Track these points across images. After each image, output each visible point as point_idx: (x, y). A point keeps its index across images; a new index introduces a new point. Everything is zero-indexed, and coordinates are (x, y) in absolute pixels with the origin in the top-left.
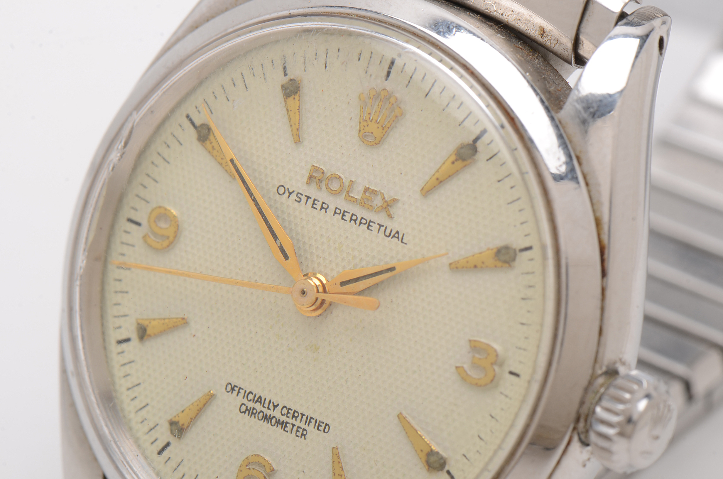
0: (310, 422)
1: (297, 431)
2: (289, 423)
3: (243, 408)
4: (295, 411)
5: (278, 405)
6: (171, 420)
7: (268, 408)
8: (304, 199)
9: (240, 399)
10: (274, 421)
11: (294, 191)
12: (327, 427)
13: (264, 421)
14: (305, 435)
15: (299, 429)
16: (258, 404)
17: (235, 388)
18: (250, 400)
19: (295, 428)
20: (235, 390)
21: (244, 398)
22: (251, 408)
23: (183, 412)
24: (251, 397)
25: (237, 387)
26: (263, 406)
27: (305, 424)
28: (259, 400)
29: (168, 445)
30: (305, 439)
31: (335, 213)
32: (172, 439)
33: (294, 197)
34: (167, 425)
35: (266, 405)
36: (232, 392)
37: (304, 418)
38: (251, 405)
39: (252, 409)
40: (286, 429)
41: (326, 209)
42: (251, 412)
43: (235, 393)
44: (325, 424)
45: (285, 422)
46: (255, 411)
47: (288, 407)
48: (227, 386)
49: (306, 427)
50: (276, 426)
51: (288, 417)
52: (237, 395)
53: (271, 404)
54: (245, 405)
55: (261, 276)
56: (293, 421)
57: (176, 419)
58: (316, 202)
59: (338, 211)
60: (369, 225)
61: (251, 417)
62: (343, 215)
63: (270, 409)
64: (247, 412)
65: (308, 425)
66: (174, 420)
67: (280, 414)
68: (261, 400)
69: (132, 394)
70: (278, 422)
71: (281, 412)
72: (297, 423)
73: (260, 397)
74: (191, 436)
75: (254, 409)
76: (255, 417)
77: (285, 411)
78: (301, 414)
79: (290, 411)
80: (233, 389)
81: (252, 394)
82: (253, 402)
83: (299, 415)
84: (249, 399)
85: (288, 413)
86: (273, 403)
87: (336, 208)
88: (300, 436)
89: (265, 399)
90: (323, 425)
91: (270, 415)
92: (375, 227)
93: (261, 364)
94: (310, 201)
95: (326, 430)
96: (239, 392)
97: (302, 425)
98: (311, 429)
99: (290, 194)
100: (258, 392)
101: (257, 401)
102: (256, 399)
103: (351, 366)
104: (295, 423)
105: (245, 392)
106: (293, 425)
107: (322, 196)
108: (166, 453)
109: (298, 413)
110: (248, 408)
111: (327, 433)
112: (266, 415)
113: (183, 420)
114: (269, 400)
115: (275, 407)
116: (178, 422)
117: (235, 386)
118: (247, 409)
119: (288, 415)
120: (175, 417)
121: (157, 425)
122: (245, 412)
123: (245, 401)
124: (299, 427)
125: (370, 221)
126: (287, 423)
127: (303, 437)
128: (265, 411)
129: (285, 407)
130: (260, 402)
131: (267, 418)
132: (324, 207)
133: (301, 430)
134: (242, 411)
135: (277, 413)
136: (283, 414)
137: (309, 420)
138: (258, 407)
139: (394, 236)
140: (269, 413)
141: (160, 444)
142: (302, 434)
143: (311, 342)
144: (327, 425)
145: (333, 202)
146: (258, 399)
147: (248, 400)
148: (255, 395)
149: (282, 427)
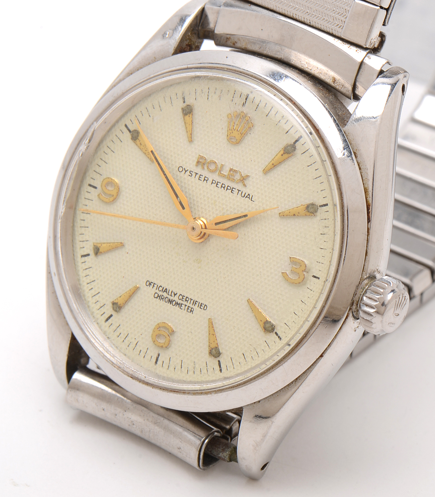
0: (196, 303)
2: (183, 304)
3: (156, 295)
4: (187, 297)
5: (177, 294)
6: (113, 302)
7: (171, 296)
8: (194, 174)
9: (154, 290)
10: (174, 302)
11: (188, 170)
12: (206, 307)
13: (168, 303)
14: (192, 311)
15: (189, 308)
16: (165, 293)
17: (152, 284)
18: (160, 291)
19: (187, 307)
20: (151, 285)
21: (156, 289)
22: (160, 295)
23: (120, 297)
24: (161, 289)
25: (152, 283)
26: (168, 294)
27: (193, 305)
28: (166, 291)
29: (111, 316)
30: (192, 313)
31: (212, 183)
32: (113, 313)
33: (188, 173)
34: (111, 305)
35: (170, 294)
36: (150, 286)
37: (192, 301)
38: (161, 293)
39: (161, 296)
40: (181, 308)
41: (207, 181)
43: (151, 286)
44: (204, 305)
45: (181, 303)
46: (163, 297)
47: (183, 295)
48: (147, 282)
49: (193, 306)
50: (175, 305)
51: (183, 301)
52: (153, 288)
53: (173, 293)
54: (157, 293)
55: (168, 219)
57: (116, 301)
58: (201, 176)
59: (214, 182)
60: (232, 190)
61: (161, 300)
62: (217, 184)
63: (172, 296)
64: (158, 298)
65: (195, 305)
66: (115, 302)
67: (178, 299)
68: (167, 291)
69: (90, 286)
70: (177, 304)
71: (179, 298)
72: (188, 304)
73: (166, 289)
74: (124, 311)
75: (162, 296)
76: (163, 301)
77: (181, 297)
78: (191, 299)
79: (184, 297)
80: (150, 284)
81: (162, 287)
82: (162, 292)
83: (189, 300)
84: (160, 290)
85: (183, 298)
86: (174, 293)
87: (213, 180)
88: (190, 311)
89: (169, 290)
90: (203, 306)
91: (172, 300)
92: (236, 191)
93: (167, 270)
94: (198, 176)
95: (205, 309)
96: (154, 286)
97: (191, 306)
98: (196, 307)
99: (186, 171)
100: (165, 286)
101: (164, 291)
102: (164, 290)
103: (220, 272)
104: (186, 304)
105: (158, 286)
106: (186, 305)
107: (205, 173)
108: (110, 320)
109: (188, 298)
110: (159, 295)
111: (206, 310)
112: (170, 299)
113: (120, 302)
114: (171, 291)
115: (175, 295)
116: (118, 303)
117: (151, 282)
118: (158, 296)
119: (183, 300)
120: (116, 300)
121: (105, 304)
122: (157, 298)
123: (157, 291)
124: (189, 307)
125: (233, 188)
126: (182, 304)
127: (191, 312)
128: (169, 297)
129: (181, 295)
130: (166, 292)
131: (170, 302)
132: (206, 179)
133: (190, 309)
134: (155, 297)
135: (176, 298)
136: (180, 299)
137: (195, 303)
138: (165, 294)
139: (247, 197)
140: (171, 298)
141: (106, 316)
142: (191, 311)
143: (197, 257)
144: (205, 305)
145: (211, 177)
146: (165, 290)
147: (159, 291)
148: (163, 288)
149: (179, 307)
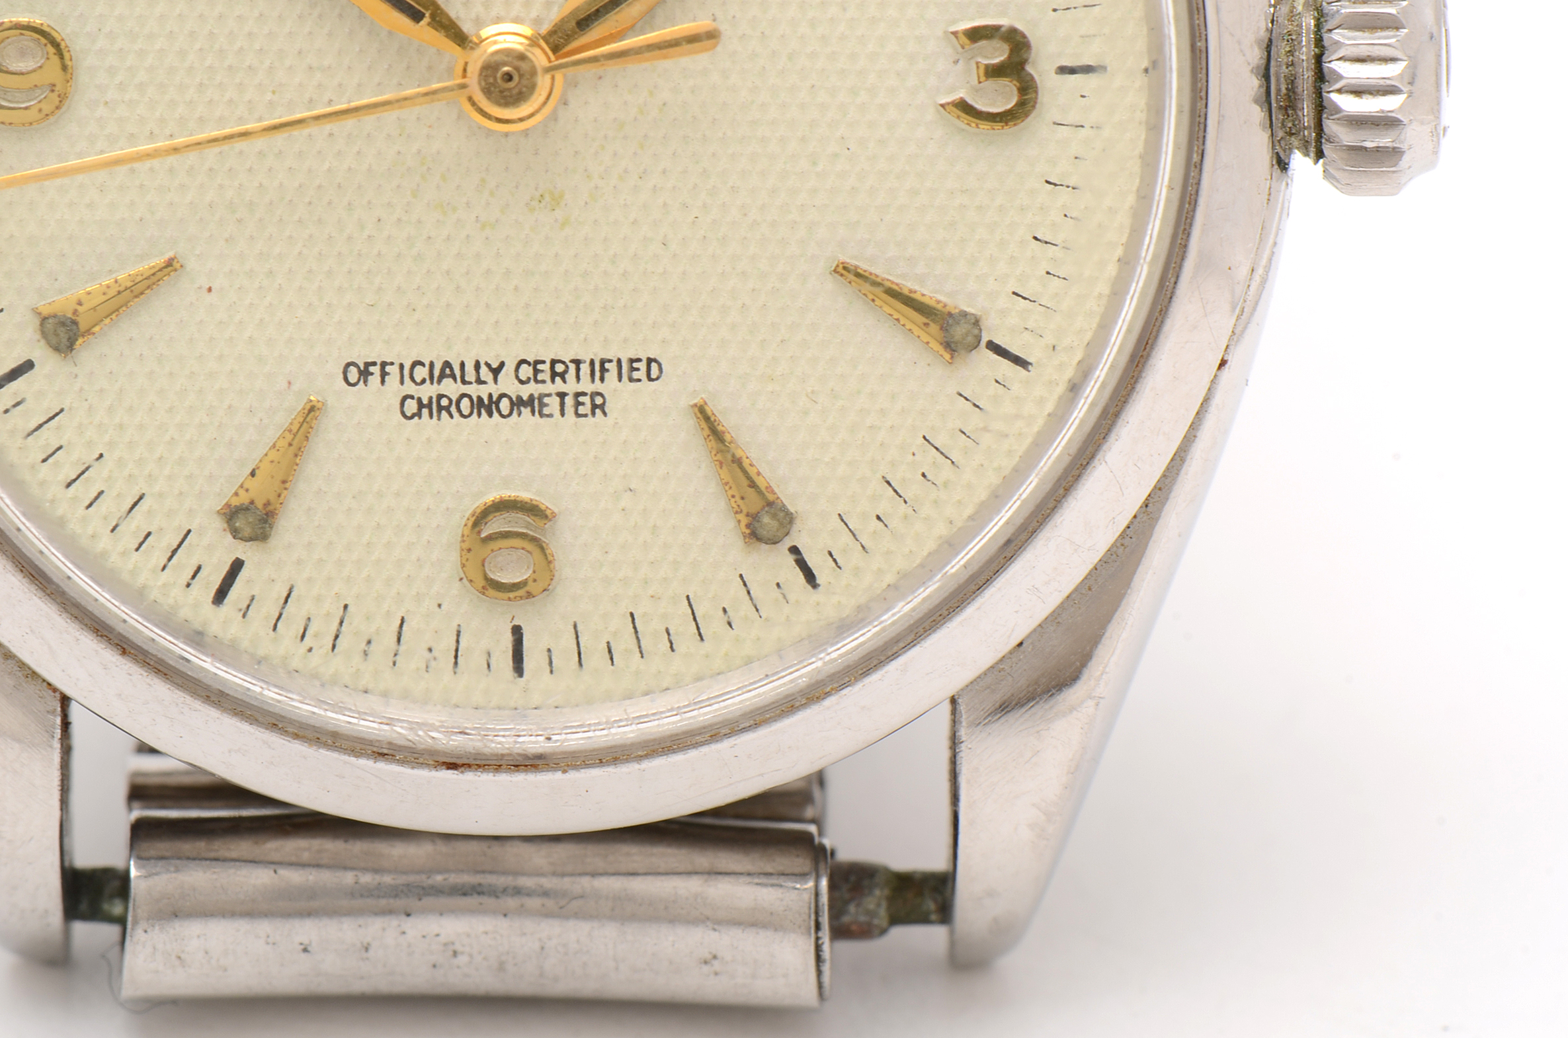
0: (603, 370)
1: (578, 404)
2: (549, 395)
3: (411, 406)
4: (553, 362)
5: (502, 364)
6: (228, 505)
7: (480, 381)
9: (394, 388)
10: (505, 405)
12: (654, 365)
13: (479, 415)
14: (602, 407)
15: (581, 399)
16: (447, 381)
17: (372, 369)
18: (423, 381)
19: (569, 401)
20: (372, 374)
21: (402, 382)
22: (431, 398)
23: (253, 474)
24: (421, 373)
25: (374, 364)
26: (464, 382)
27: (593, 381)
28: (448, 371)
29: (237, 567)
30: (605, 414)
32: (241, 550)
34: (219, 524)
35: (470, 375)
36: (365, 382)
37: (584, 368)
38: (427, 392)
39: (434, 400)
40: (546, 411)
42: (437, 407)
43: (375, 380)
44: (644, 362)
45: (536, 395)
46: (444, 402)
47: (531, 360)
48: (345, 373)
49: (598, 386)
50: (515, 412)
51: (543, 382)
52: (383, 382)
53: (484, 370)
54: (412, 397)
55: (340, 85)
56: (559, 385)
57: (244, 498)
61: (439, 419)
63: (484, 383)
64: (425, 411)
65: (602, 379)
66: (235, 502)
67: (516, 382)
68: (452, 369)
69: (83, 491)
70: (518, 403)
71: (517, 377)
72: (571, 386)
73: (447, 364)
74: (286, 528)
75: (440, 397)
76: (451, 416)
77: (527, 370)
78: (572, 361)
79: (540, 367)
80: (365, 373)
81: (423, 364)
82: (432, 383)
83: (567, 367)
84: (418, 379)
85: (536, 372)
86: (488, 365)
88: (589, 412)
89: (462, 365)
90: (642, 366)
91: (490, 396)
93: (419, 288)
95: (654, 374)
96: (384, 374)
97: (586, 386)
98: (612, 386)
100: (437, 354)
101: (442, 376)
102: (437, 373)
103: (665, 204)
104: (563, 389)
105: (402, 367)
106: (562, 395)
108: (237, 592)
109: (563, 363)
110: (425, 401)
111: (657, 379)
112: (480, 399)
113: (259, 490)
114: (473, 363)
115: (496, 372)
116: (252, 502)
117: (367, 365)
118: (421, 405)
119: (540, 377)
120: (236, 494)
121: (189, 531)
122: (418, 414)
123: (409, 388)
124: (578, 395)
126: (541, 397)
127: (598, 411)
128: (474, 390)
129: (523, 361)
130: (452, 376)
131: (487, 406)
133: (586, 400)
134: (409, 414)
135: (507, 384)
136: (524, 379)
137: (600, 369)
138: (451, 388)
140: (483, 391)
141: (214, 577)
142: (594, 407)
143: (536, 189)
144: (650, 361)
146: (442, 371)
147: (416, 384)
148: (432, 365)
149: (533, 412)
